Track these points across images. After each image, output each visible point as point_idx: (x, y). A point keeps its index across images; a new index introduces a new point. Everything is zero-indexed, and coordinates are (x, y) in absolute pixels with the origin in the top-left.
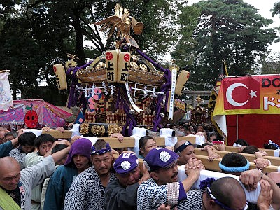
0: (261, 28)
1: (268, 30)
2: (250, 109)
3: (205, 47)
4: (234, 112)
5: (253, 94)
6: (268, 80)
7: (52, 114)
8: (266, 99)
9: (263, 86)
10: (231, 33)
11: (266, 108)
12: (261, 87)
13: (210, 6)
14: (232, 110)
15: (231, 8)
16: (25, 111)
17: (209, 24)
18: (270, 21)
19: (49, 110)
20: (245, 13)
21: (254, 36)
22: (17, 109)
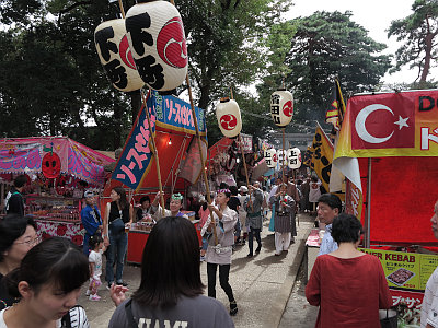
0: (371, 54)
1: (380, 57)
2: (395, 149)
3: (300, 79)
4: (368, 154)
5: (402, 122)
6: (428, 98)
7: (83, 159)
8: (425, 131)
9: (421, 109)
10: (333, 59)
11: (425, 146)
12: (416, 111)
13: (307, 25)
14: (365, 150)
15: (334, 28)
16: (42, 153)
17: (306, 49)
18: (383, 46)
19: (78, 153)
20: (352, 34)
21: (363, 65)
22: (31, 150)
